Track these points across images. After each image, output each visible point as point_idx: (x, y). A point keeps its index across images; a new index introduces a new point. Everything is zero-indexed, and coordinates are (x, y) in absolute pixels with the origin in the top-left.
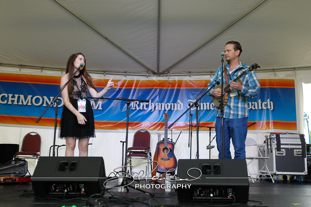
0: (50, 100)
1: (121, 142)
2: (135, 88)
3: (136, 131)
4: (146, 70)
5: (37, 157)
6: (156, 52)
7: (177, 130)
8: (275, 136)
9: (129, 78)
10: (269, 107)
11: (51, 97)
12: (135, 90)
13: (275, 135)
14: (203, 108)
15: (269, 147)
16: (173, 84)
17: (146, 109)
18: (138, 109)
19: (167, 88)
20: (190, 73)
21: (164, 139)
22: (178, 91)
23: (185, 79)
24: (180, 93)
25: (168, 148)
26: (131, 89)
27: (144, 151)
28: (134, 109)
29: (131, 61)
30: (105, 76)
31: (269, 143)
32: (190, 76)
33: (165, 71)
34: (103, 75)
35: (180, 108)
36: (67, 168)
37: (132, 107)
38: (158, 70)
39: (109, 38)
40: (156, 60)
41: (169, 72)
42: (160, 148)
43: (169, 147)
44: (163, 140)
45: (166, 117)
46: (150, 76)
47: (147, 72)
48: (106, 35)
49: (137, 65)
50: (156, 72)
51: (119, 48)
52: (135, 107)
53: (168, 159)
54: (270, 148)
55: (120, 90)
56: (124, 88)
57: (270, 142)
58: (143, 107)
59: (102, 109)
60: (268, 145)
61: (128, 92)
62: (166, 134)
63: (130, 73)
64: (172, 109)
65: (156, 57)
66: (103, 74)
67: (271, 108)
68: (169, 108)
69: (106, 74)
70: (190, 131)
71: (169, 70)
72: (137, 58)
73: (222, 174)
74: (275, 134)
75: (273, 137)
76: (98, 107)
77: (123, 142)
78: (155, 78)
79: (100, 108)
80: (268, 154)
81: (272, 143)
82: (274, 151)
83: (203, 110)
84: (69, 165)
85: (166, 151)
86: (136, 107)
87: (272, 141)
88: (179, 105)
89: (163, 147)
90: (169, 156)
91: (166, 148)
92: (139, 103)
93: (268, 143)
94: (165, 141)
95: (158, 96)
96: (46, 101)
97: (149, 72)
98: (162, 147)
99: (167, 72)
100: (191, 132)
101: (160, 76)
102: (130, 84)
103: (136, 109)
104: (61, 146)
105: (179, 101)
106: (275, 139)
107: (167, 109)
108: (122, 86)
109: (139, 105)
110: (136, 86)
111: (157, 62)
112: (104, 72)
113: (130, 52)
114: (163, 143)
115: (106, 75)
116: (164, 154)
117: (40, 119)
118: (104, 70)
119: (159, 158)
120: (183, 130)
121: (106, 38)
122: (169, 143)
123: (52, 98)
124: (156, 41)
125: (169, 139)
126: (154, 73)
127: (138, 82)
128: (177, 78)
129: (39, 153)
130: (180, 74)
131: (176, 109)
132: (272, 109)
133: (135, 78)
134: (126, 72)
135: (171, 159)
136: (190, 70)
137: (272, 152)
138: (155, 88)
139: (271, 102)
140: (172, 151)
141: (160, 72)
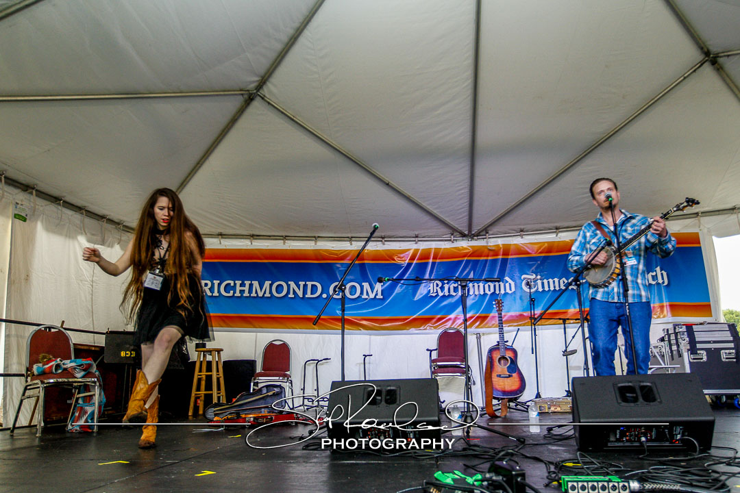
0: (298, 287)
1: (428, 350)
2: (434, 261)
3: (440, 331)
4: (450, 231)
5: (288, 379)
6: (466, 201)
7: (509, 326)
8: (684, 329)
9: (422, 246)
10: (660, 281)
11: (300, 283)
12: (434, 264)
13: (684, 327)
14: (549, 287)
15: (674, 348)
16: (495, 252)
17: (454, 294)
18: (441, 294)
19: (485, 258)
20: (522, 232)
21: (498, 342)
22: (504, 261)
23: (515, 242)
24: (508, 266)
25: (507, 357)
26: (427, 263)
27: (459, 363)
28: (434, 295)
29: (426, 218)
30: (384, 244)
31: (673, 342)
32: (522, 236)
33: (482, 231)
34: (380, 243)
35: (511, 290)
36: (381, 400)
37: (432, 291)
38: (470, 230)
39: (392, 183)
40: (467, 214)
41: (487, 233)
42: (494, 358)
43: (509, 355)
44: (498, 345)
45: (499, 306)
46: (456, 240)
47: (452, 234)
48: (387, 179)
49: (434, 223)
50: (466, 233)
51: (408, 198)
52: (435, 291)
53: (510, 376)
54: (676, 349)
55: (409, 265)
56: (415, 262)
57: (677, 339)
58: (449, 292)
59: (382, 297)
60: (670, 345)
61: (422, 267)
62: (501, 333)
63: (423, 237)
64: (497, 292)
65: (467, 208)
66: (381, 241)
67: (663, 283)
68: (492, 291)
69: (385, 241)
70: (533, 327)
71: (488, 229)
72: (436, 212)
73: (659, 400)
74: (683, 325)
75: (681, 330)
76: (377, 294)
77: (431, 351)
78: (464, 244)
79: (380, 296)
80: (673, 359)
81: (680, 341)
82: (685, 355)
83: (549, 290)
84: (384, 394)
85: (502, 362)
86: (437, 292)
87: (679, 337)
88: (507, 285)
89: (499, 356)
90: (510, 371)
91: (503, 358)
92: (443, 285)
93: (669, 341)
94: (501, 346)
95: (472, 272)
96: (293, 289)
97: (455, 234)
98: (497, 356)
99: (484, 233)
100: (535, 329)
101: (472, 239)
102: (425, 256)
103: (438, 295)
104: (321, 360)
105: (507, 278)
106: (686, 333)
107: (489, 293)
108: (412, 258)
109: (442, 288)
110: (435, 258)
111: (468, 217)
112: (382, 238)
113: (424, 204)
114: (498, 349)
115: (386, 243)
116: (501, 368)
117: (319, 318)
118: (383, 234)
119: (494, 375)
120: (520, 325)
121: (388, 184)
122: (507, 349)
123: (302, 283)
124: (467, 184)
125: (507, 342)
126: (463, 235)
127: (437, 250)
128: (500, 242)
129: (288, 373)
130: (505, 234)
131: (502, 292)
132: (666, 283)
133: (433, 245)
134: (417, 237)
135: (515, 375)
136: (522, 227)
137: (680, 355)
138: (466, 259)
139: (663, 272)
140: (514, 362)
141: (473, 233)
